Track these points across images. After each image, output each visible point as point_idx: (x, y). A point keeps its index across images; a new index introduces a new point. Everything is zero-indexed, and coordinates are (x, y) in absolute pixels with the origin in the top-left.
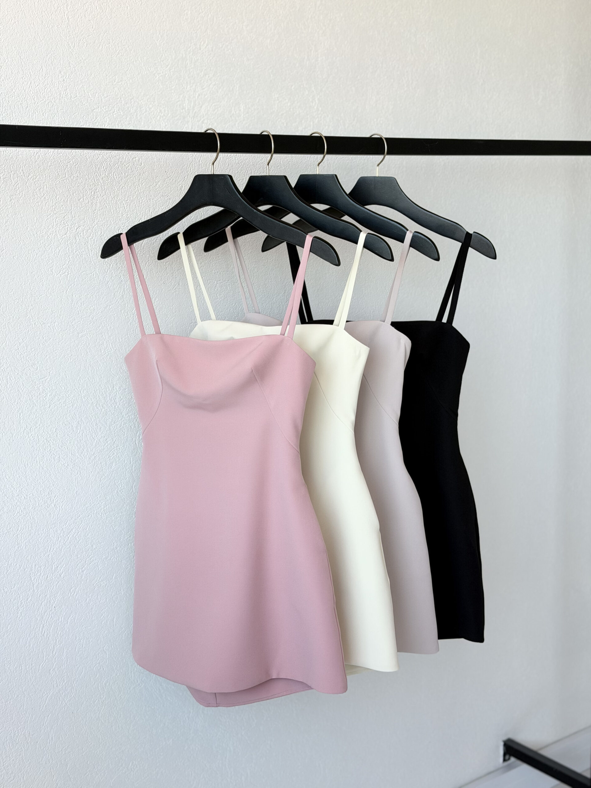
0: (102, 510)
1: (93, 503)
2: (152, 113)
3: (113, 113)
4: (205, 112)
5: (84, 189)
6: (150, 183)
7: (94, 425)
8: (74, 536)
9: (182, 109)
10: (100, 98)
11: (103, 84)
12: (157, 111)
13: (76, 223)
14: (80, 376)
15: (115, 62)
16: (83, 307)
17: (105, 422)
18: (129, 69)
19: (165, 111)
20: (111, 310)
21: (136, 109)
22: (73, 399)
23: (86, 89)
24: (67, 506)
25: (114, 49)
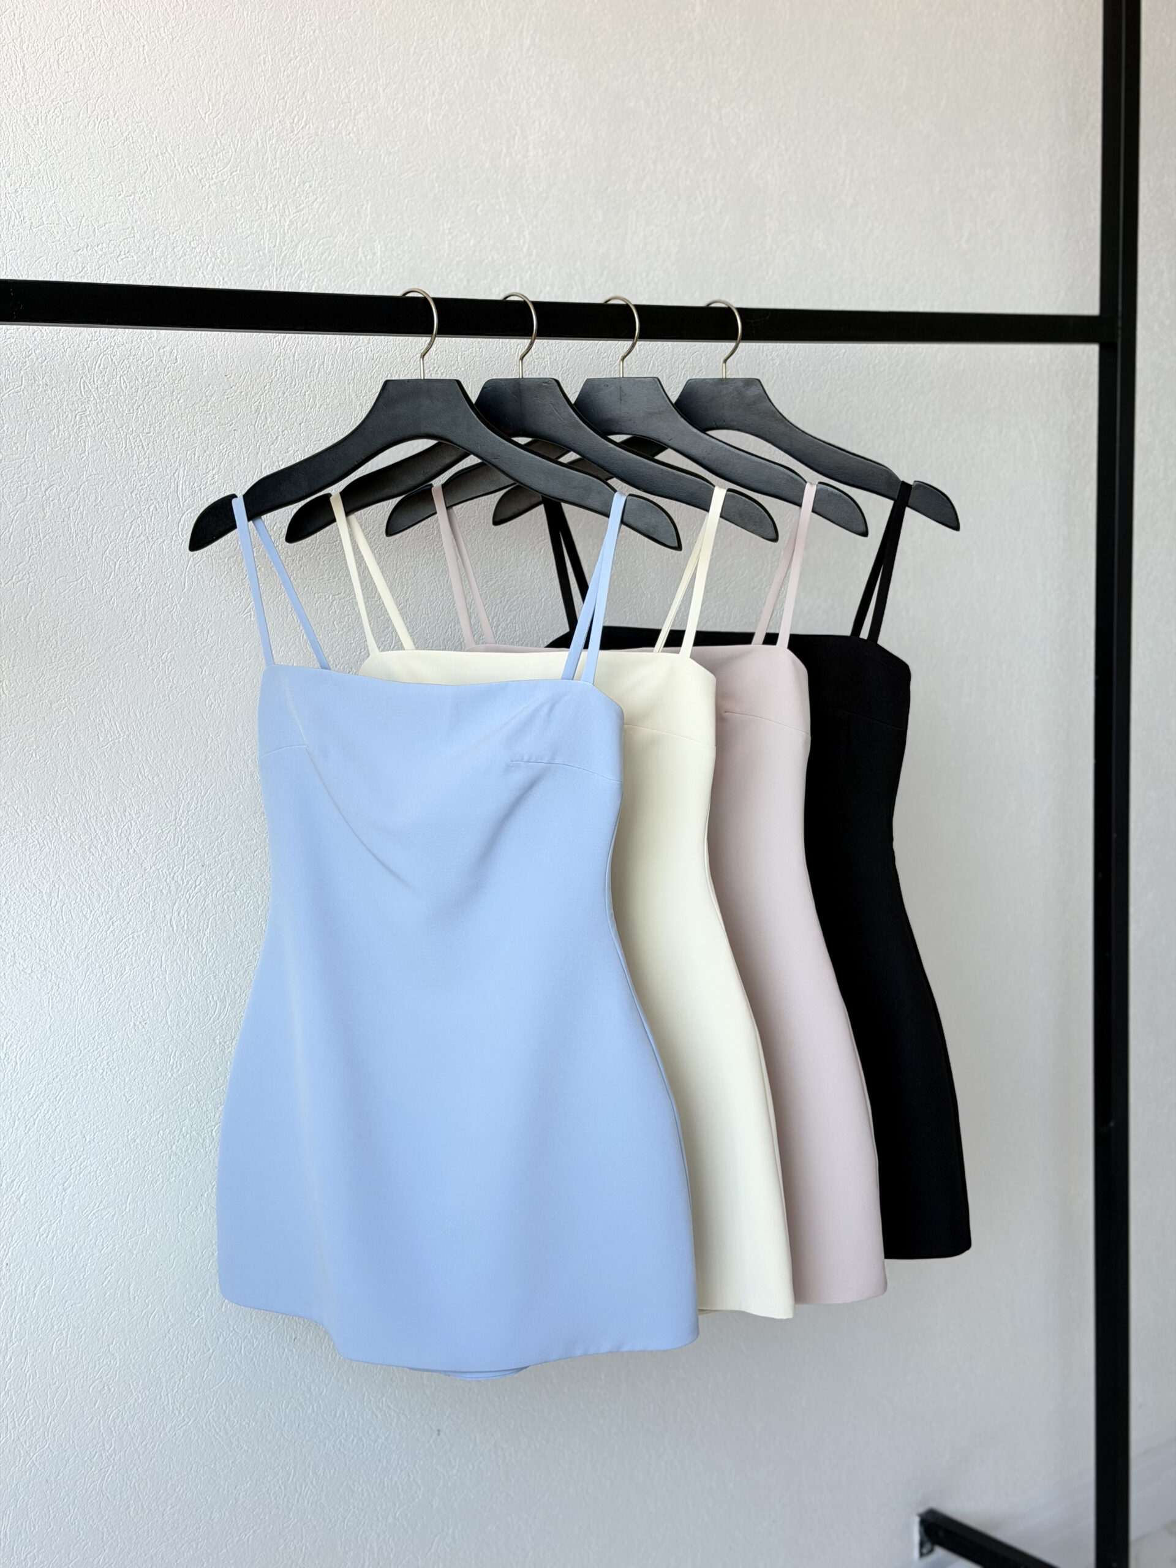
0: (104, 1062)
1: (86, 1048)
2: (198, 258)
3: (119, 255)
4: (304, 257)
5: (60, 410)
6: (195, 398)
7: (86, 889)
8: (47, 1117)
9: (259, 252)
10: (90, 227)
11: (97, 199)
12: (208, 254)
13: (44, 478)
14: (56, 788)
15: (120, 156)
16: (60, 648)
17: (109, 883)
18: (149, 170)
19: (222, 254)
20: (118, 653)
21: (164, 250)
22: (41, 835)
23: (62, 209)
24: (30, 1055)
25: (119, 130)
